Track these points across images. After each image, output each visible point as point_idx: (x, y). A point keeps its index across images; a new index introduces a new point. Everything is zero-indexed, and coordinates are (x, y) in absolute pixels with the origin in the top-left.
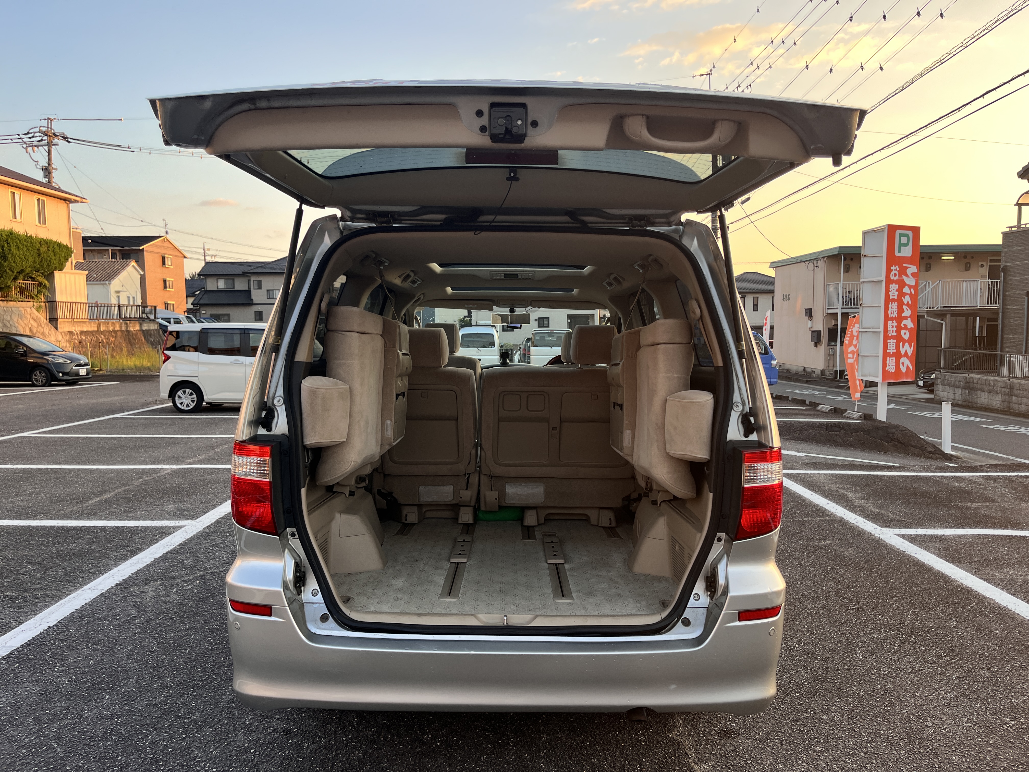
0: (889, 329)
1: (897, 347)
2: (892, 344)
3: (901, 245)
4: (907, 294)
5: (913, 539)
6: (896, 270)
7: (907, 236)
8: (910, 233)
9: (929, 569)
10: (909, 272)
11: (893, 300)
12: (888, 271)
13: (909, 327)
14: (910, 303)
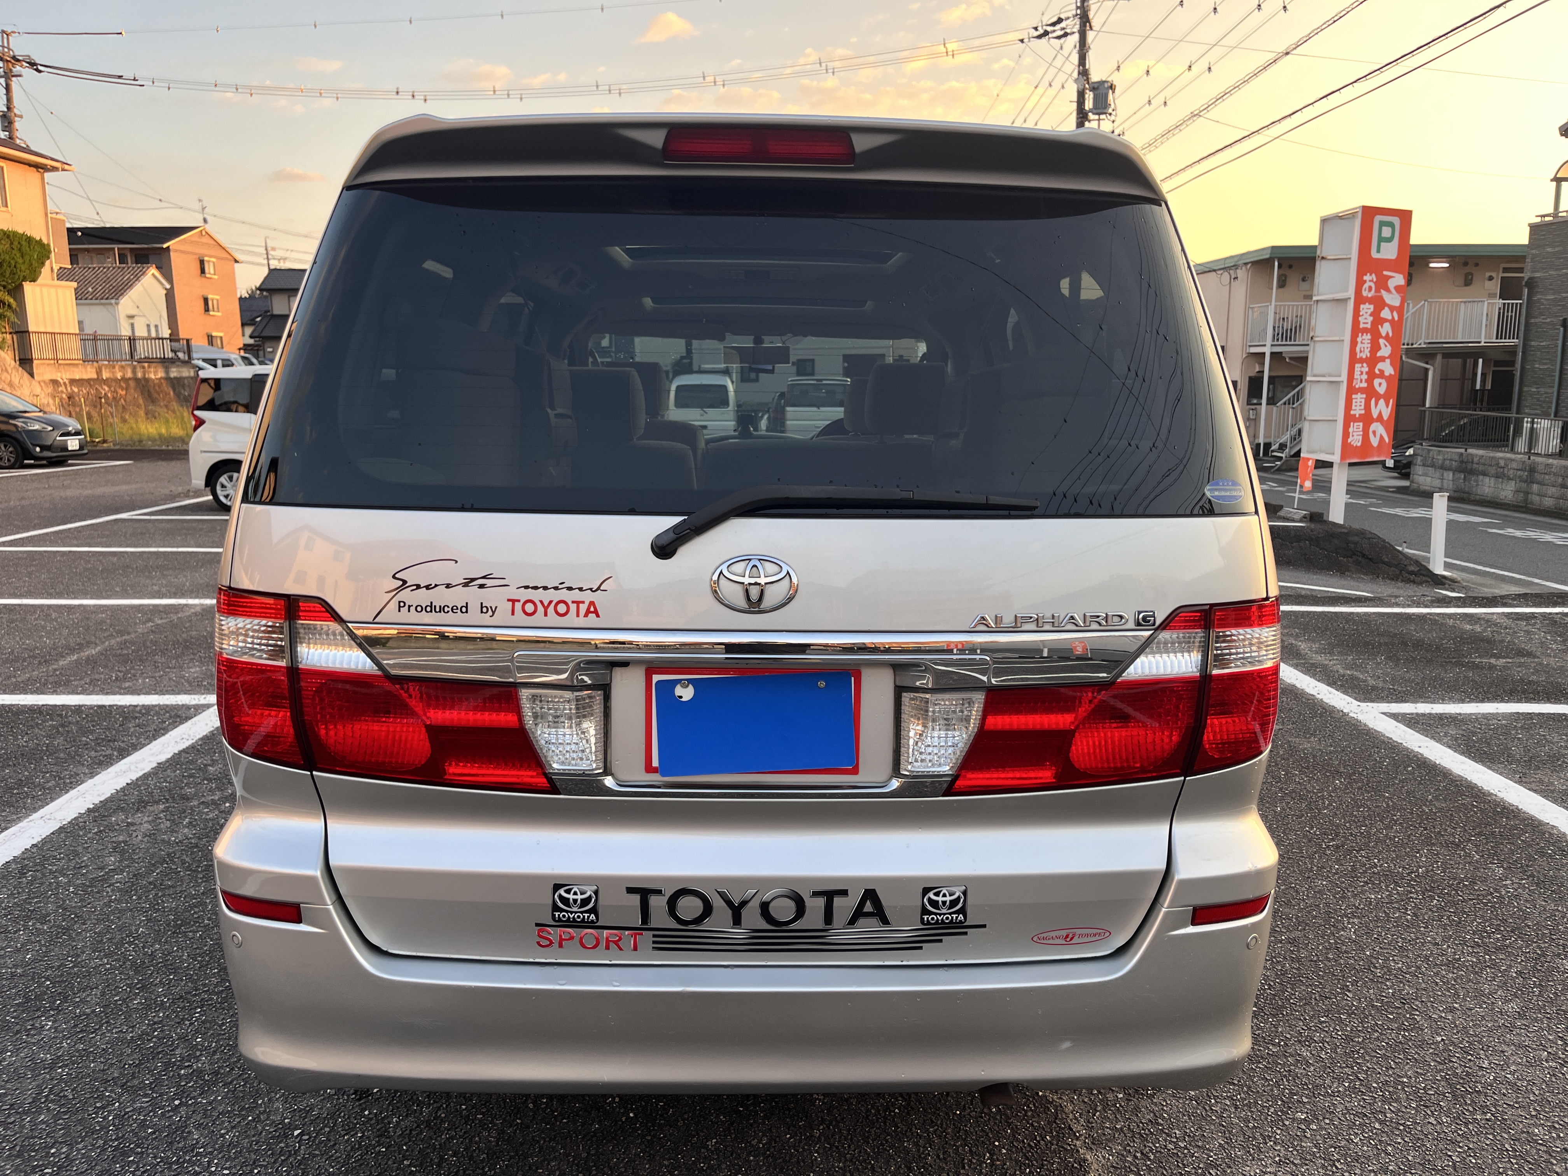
0: (1356, 377)
1: (1367, 407)
2: (1359, 400)
3: (1381, 240)
4: (1386, 320)
5: (1412, 722)
6: (1372, 281)
7: (1391, 225)
8: (1396, 221)
9: (1444, 774)
10: (1392, 284)
11: (1365, 331)
12: (1360, 283)
13: (1387, 374)
14: (1391, 335)
